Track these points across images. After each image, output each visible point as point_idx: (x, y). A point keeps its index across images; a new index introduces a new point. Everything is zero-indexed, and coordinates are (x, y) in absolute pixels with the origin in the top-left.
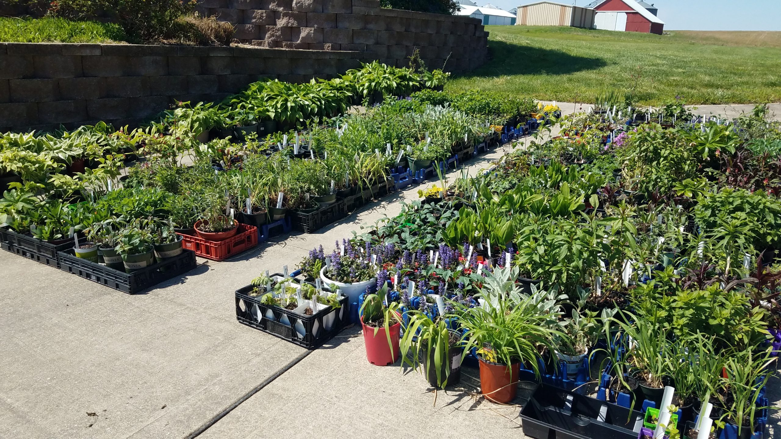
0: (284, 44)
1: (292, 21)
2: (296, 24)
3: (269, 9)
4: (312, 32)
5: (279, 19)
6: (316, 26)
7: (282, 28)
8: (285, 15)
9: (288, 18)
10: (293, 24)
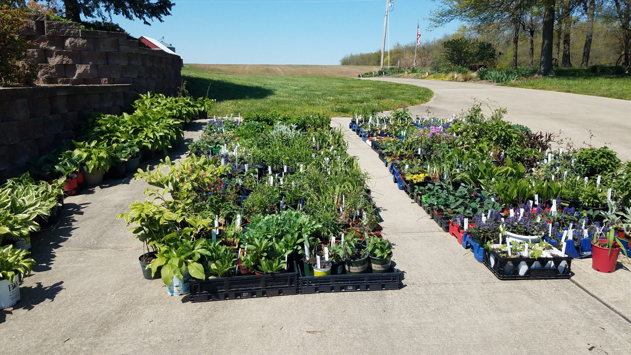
0: (59, 80)
1: (66, 59)
2: (71, 62)
3: (39, 48)
4: (89, 68)
5: (51, 57)
6: (91, 63)
7: (56, 65)
8: (58, 54)
9: (62, 56)
10: (68, 62)
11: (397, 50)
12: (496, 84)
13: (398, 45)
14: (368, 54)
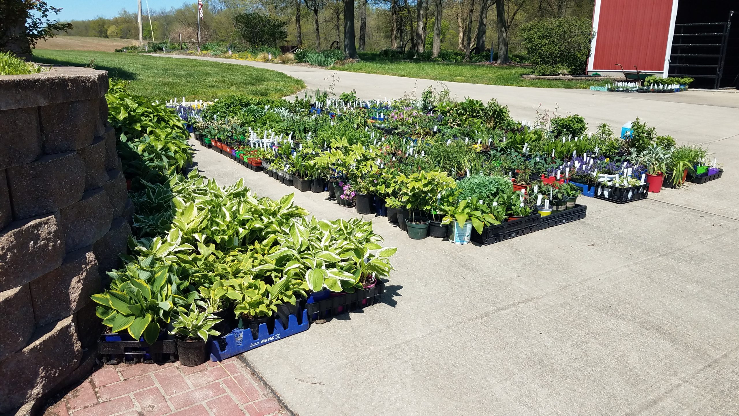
11: (125, 19)
12: (318, 67)
13: (125, 12)
14: (83, 22)
